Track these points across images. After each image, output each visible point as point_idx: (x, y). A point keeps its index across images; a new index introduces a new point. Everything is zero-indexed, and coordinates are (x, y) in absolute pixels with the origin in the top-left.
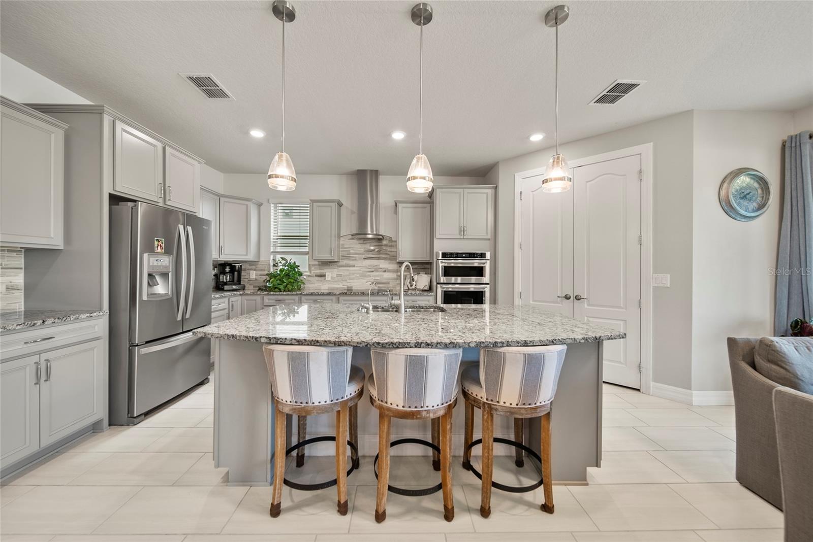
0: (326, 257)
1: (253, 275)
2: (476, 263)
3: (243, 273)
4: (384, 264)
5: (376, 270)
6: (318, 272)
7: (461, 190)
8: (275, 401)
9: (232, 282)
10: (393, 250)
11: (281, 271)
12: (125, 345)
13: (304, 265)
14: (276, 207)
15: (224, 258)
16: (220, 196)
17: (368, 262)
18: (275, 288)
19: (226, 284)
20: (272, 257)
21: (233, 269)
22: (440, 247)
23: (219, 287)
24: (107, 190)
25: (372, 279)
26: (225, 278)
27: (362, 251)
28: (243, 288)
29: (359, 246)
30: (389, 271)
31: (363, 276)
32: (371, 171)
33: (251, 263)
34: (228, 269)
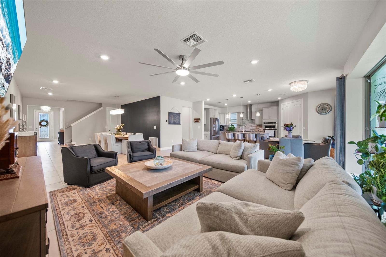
0: (240, 124)
1: (226, 128)
2: (273, 125)
3: (224, 127)
4: (253, 125)
5: (251, 127)
6: (239, 127)
7: (269, 108)
8: (227, 139)
9: (222, 129)
10: (254, 122)
11: (231, 127)
12: (211, 136)
13: (235, 126)
14: (230, 114)
15: (221, 125)
16: (220, 113)
17: (250, 125)
18: (229, 130)
19: (221, 129)
20: (229, 124)
21: (222, 126)
22: (264, 121)
23: (220, 130)
24: (210, 117)
25: (251, 129)
26: (221, 128)
27: (248, 122)
28: (224, 130)
29: (247, 121)
30: (255, 127)
31: (248, 128)
32: (249, 105)
33: (225, 125)
34: (221, 127)
